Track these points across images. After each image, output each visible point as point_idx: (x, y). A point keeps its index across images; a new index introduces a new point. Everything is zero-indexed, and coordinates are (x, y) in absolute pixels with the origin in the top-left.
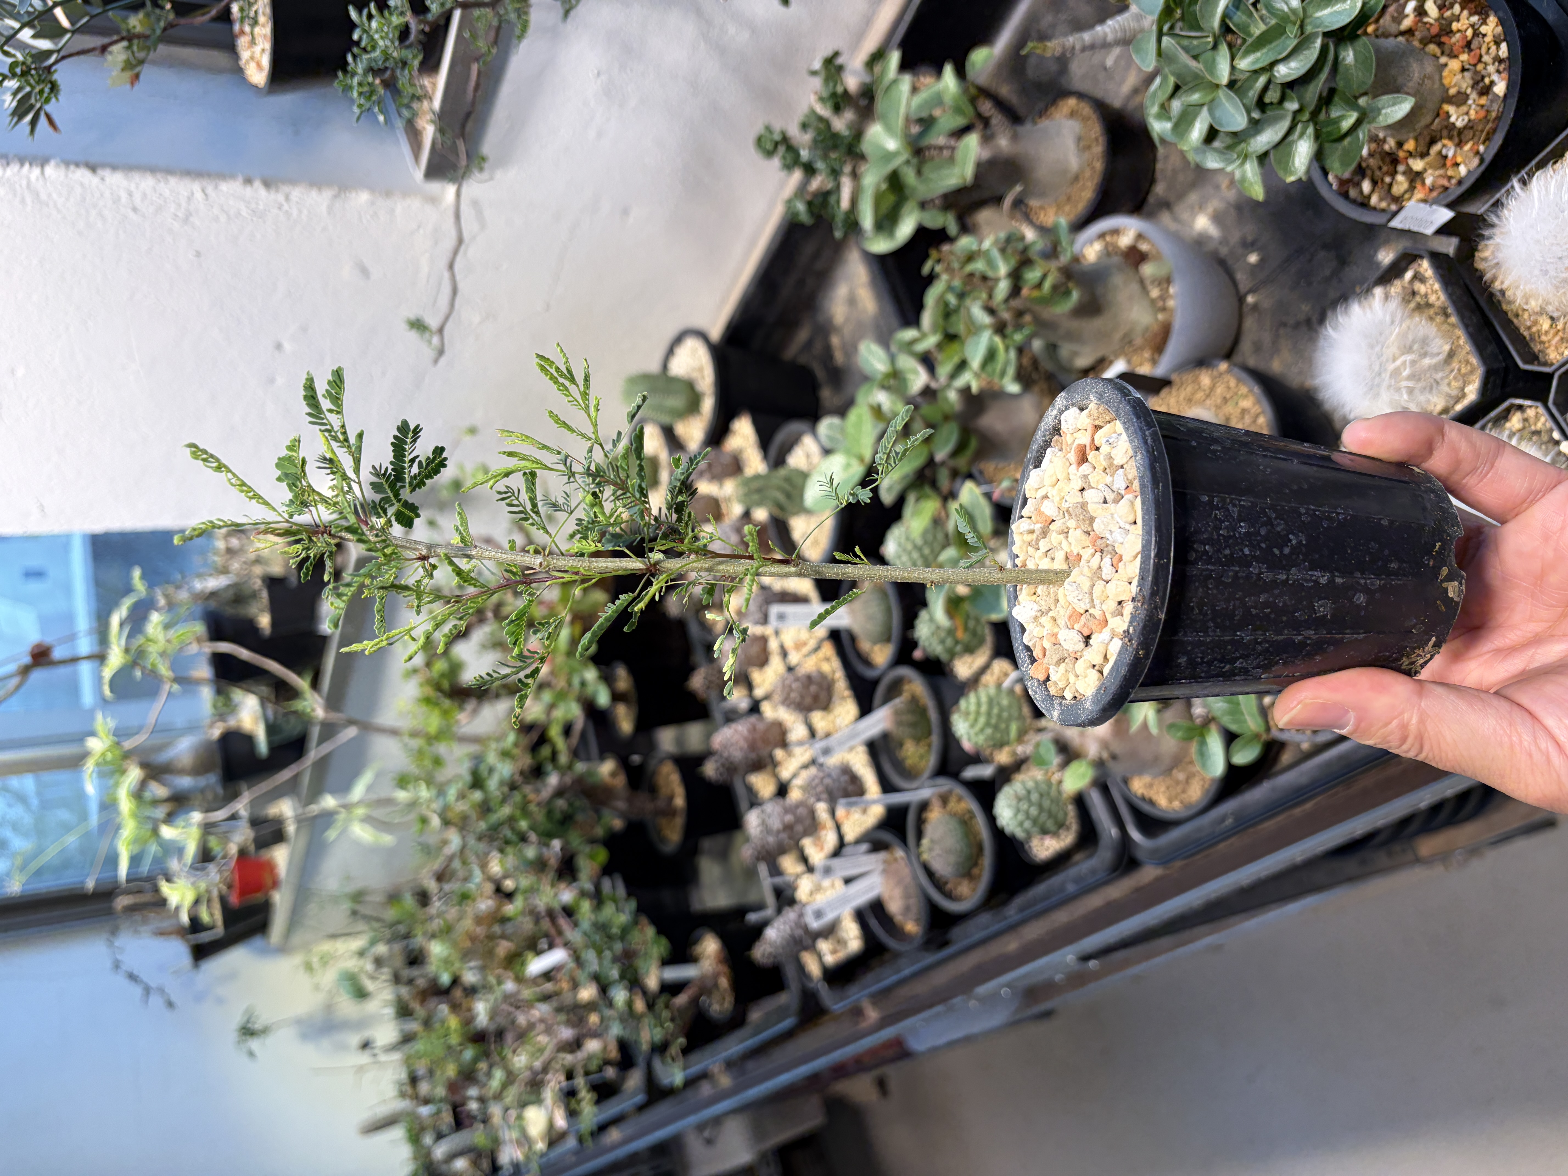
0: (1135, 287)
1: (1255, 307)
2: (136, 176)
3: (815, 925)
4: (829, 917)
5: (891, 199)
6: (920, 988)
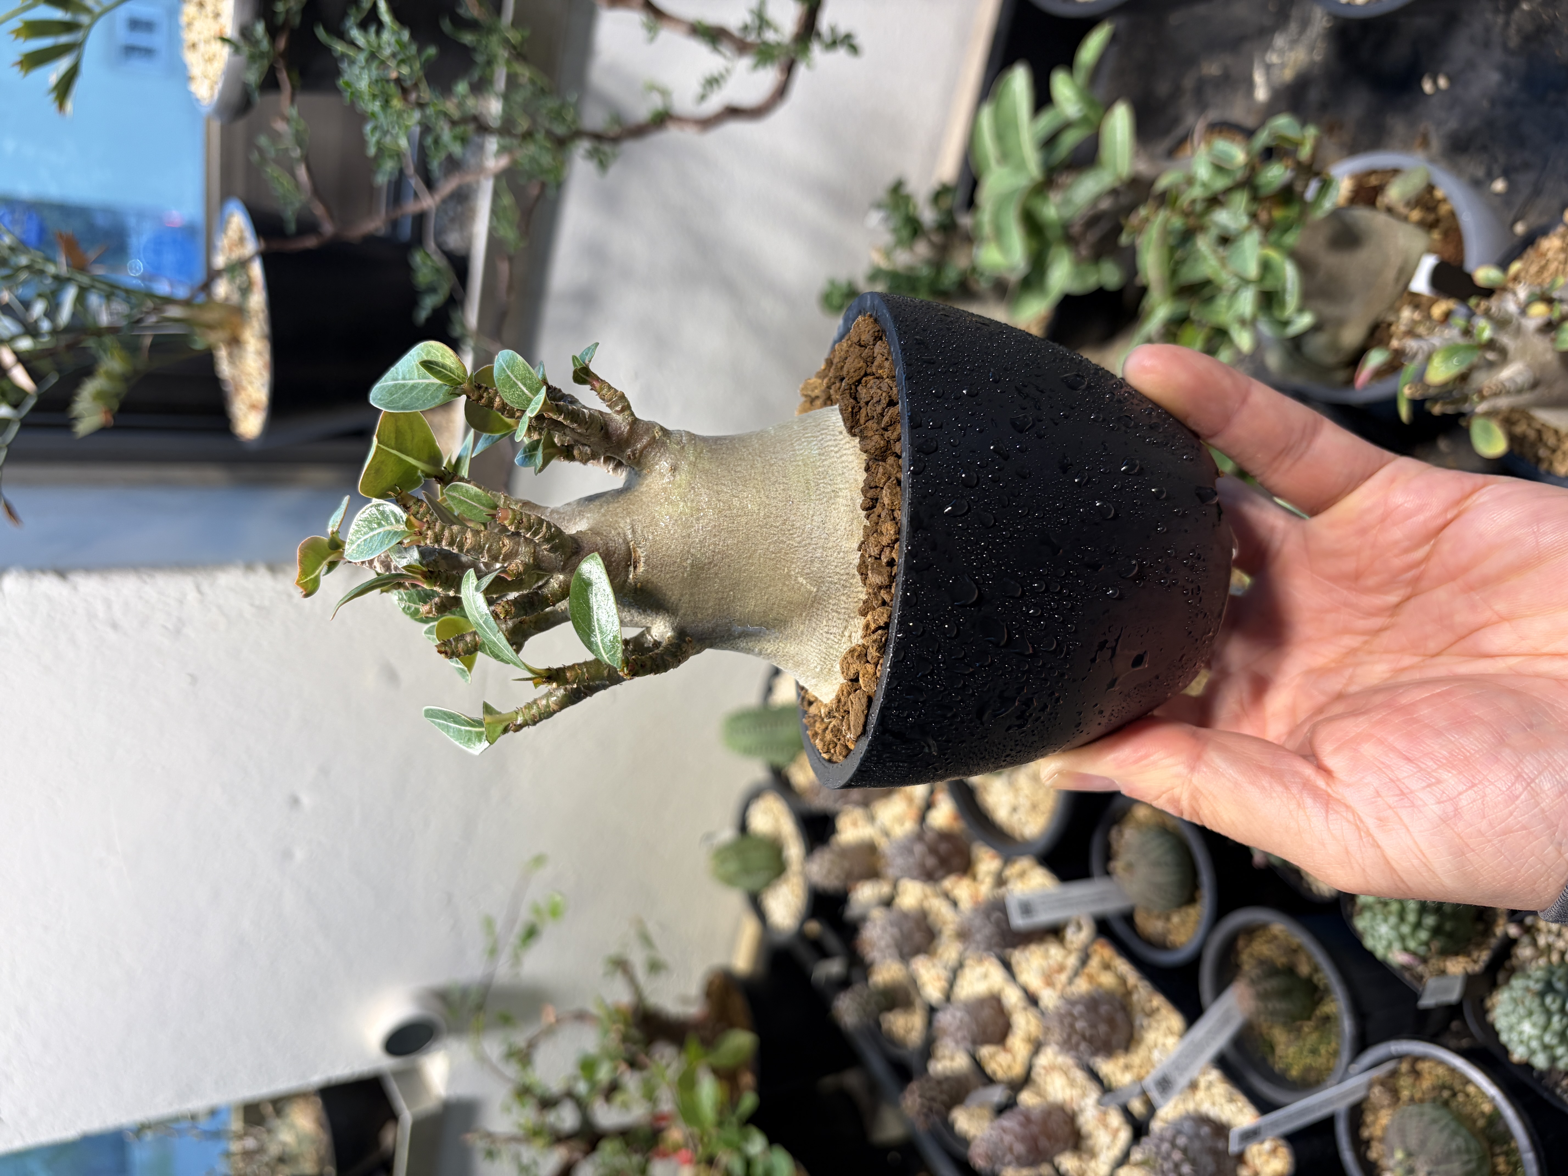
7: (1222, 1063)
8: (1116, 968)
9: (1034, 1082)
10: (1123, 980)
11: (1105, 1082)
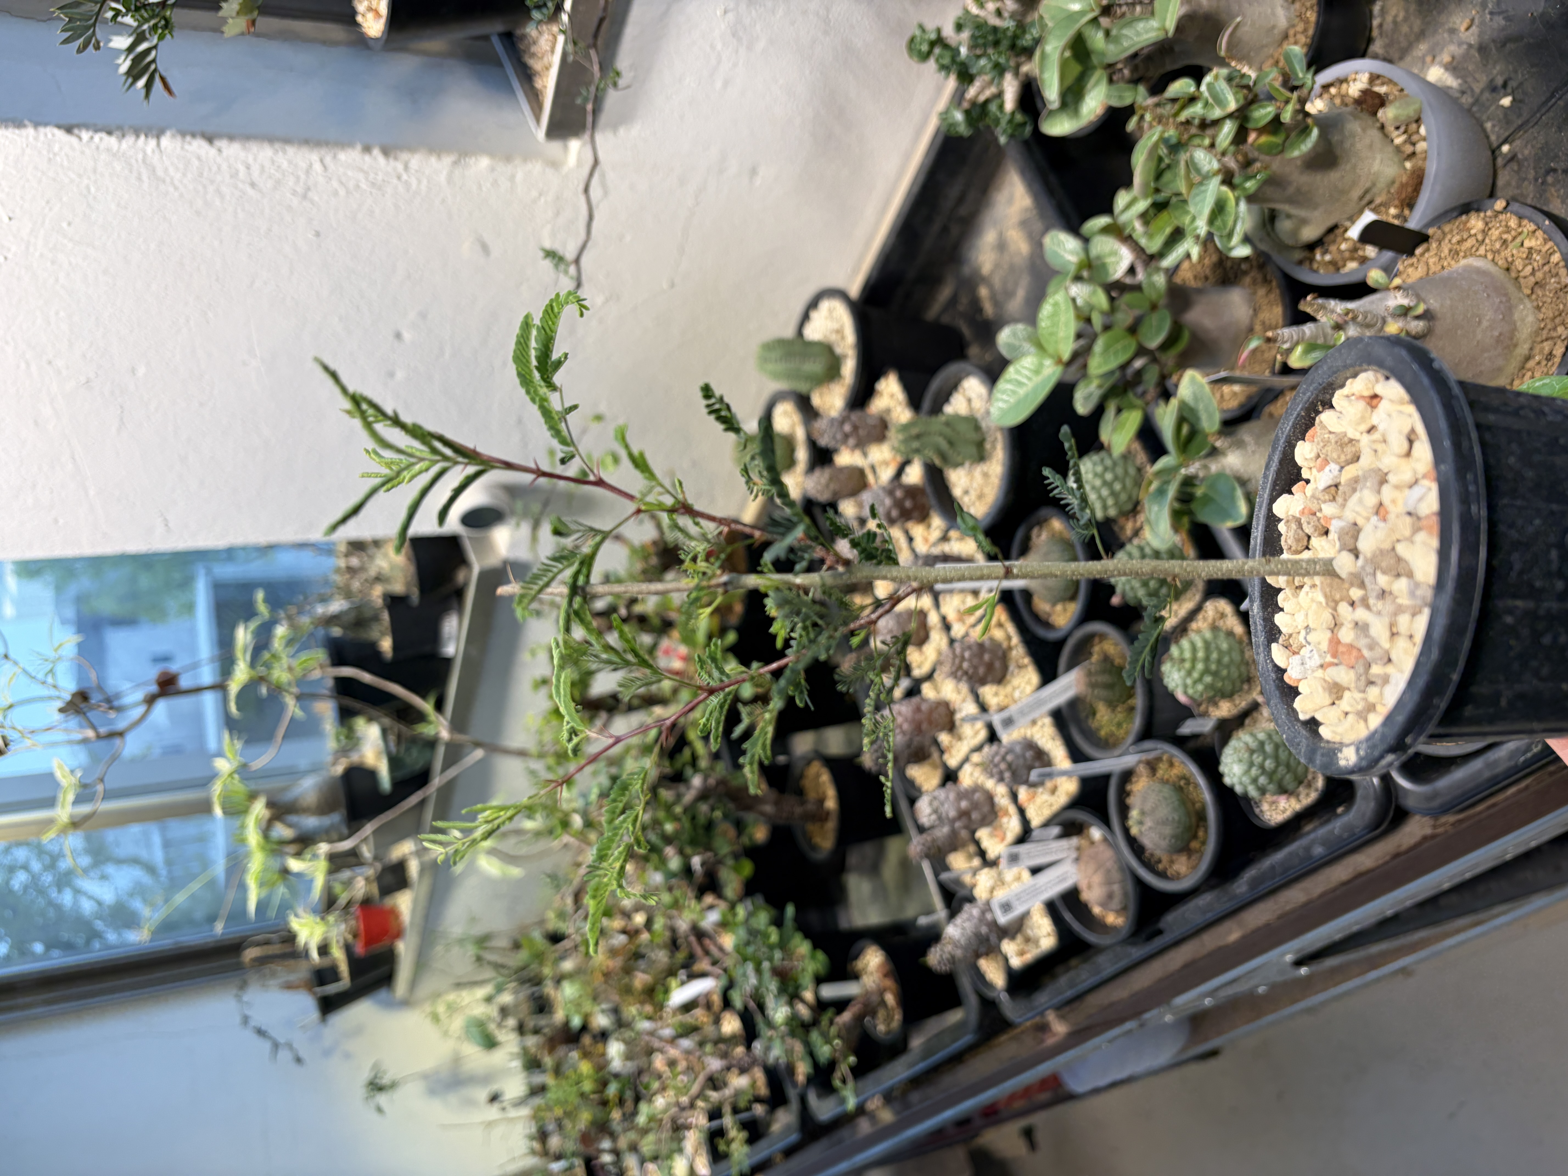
0: (1374, 134)
1: (1512, 158)
2: (254, 147)
3: (1003, 919)
4: (1018, 911)
5: (1076, 69)
6: (1119, 992)
7: (1056, 714)
8: (1007, 629)
9: (934, 681)
10: (1008, 639)
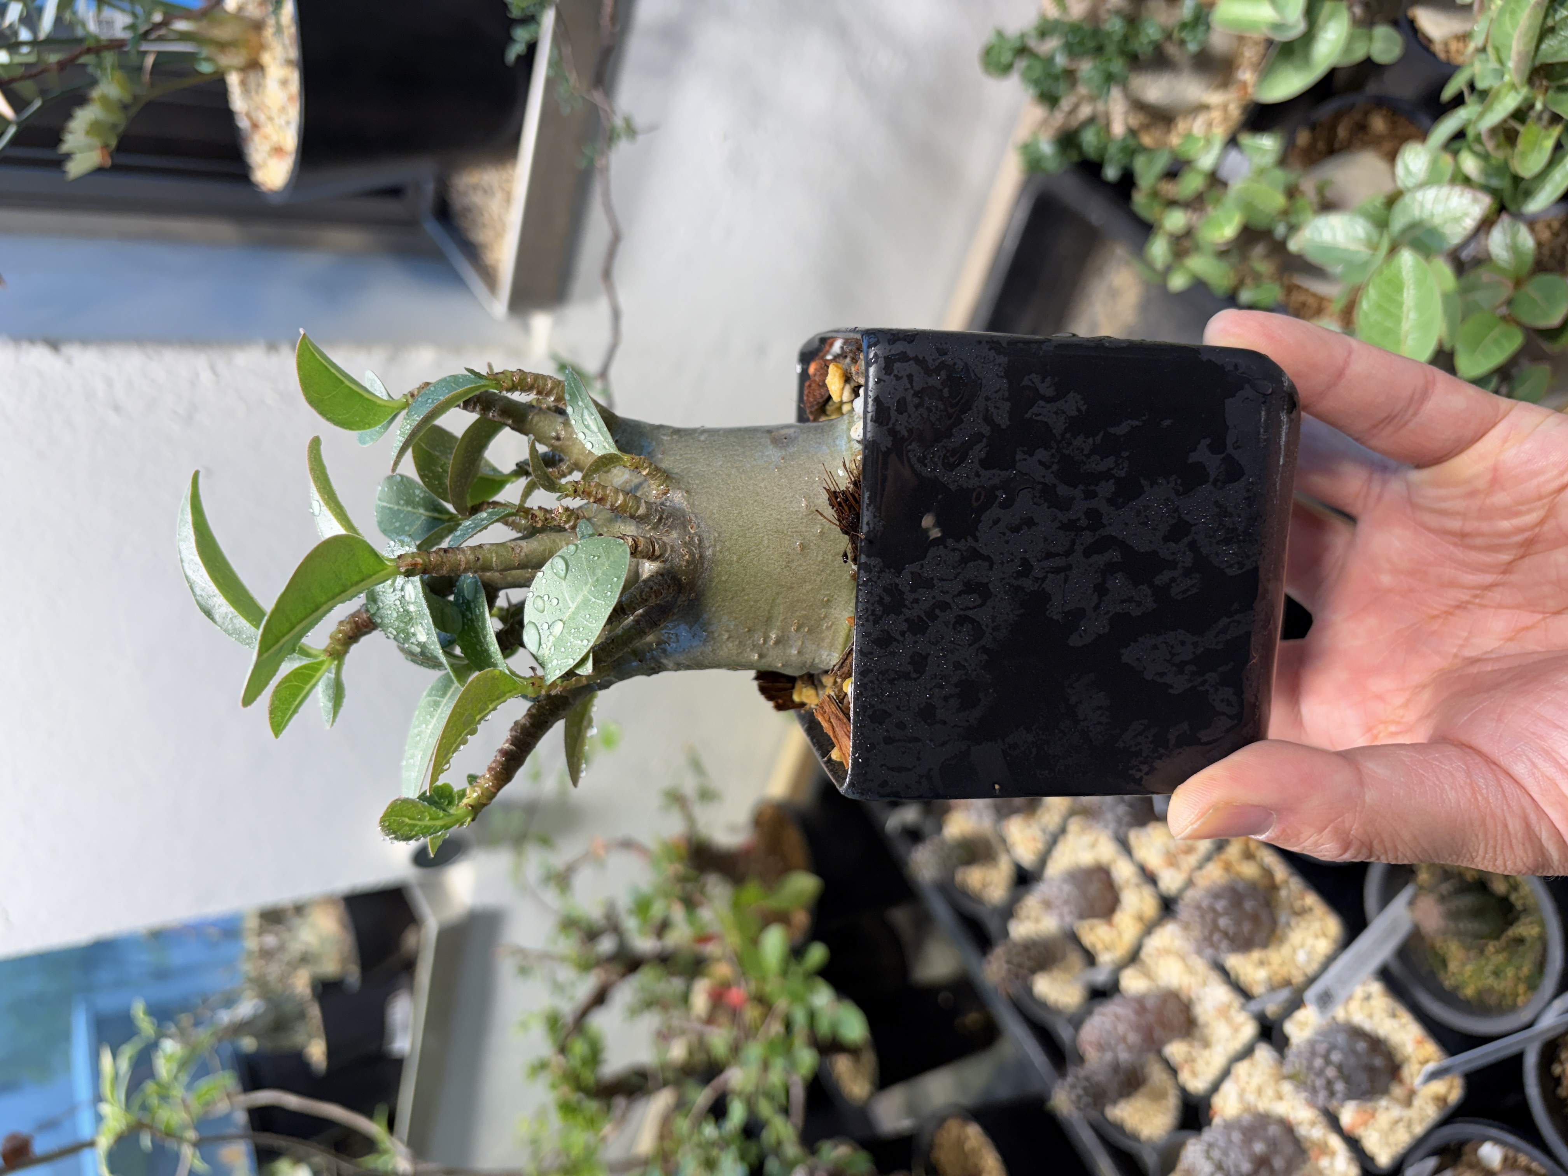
7: (1385, 975)
8: (1262, 859)
9: (1143, 963)
10: (1268, 873)
11: (1232, 974)
